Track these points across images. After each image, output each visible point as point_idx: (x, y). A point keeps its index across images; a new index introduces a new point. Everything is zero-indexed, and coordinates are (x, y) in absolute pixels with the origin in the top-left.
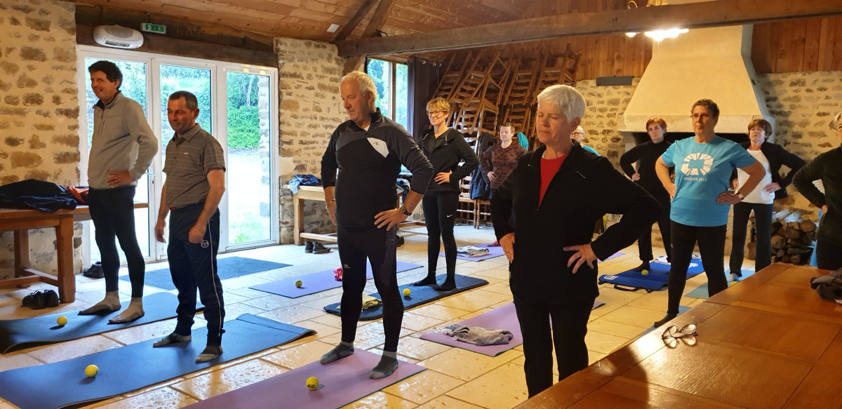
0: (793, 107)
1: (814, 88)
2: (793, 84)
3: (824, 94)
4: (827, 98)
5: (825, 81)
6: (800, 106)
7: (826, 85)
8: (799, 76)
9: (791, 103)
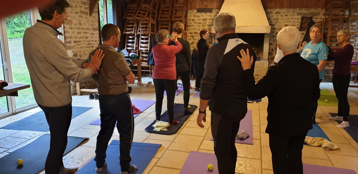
1: (284, 15)
2: (276, 13)
4: (288, 19)
6: (278, 22)
7: (288, 14)
8: (278, 10)
9: (275, 21)
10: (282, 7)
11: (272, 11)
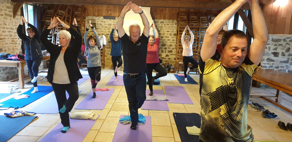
0: (161, 29)
1: (166, 24)
2: (161, 23)
3: (168, 26)
4: (169, 27)
5: (169, 22)
6: (163, 29)
7: (169, 23)
8: (162, 20)
9: (161, 28)
10: (165, 18)
11: (159, 21)
